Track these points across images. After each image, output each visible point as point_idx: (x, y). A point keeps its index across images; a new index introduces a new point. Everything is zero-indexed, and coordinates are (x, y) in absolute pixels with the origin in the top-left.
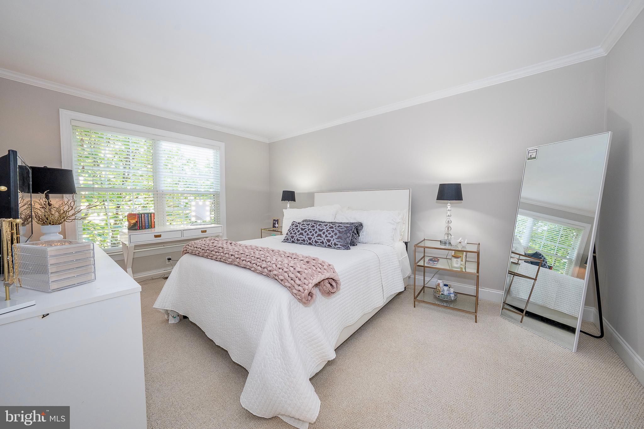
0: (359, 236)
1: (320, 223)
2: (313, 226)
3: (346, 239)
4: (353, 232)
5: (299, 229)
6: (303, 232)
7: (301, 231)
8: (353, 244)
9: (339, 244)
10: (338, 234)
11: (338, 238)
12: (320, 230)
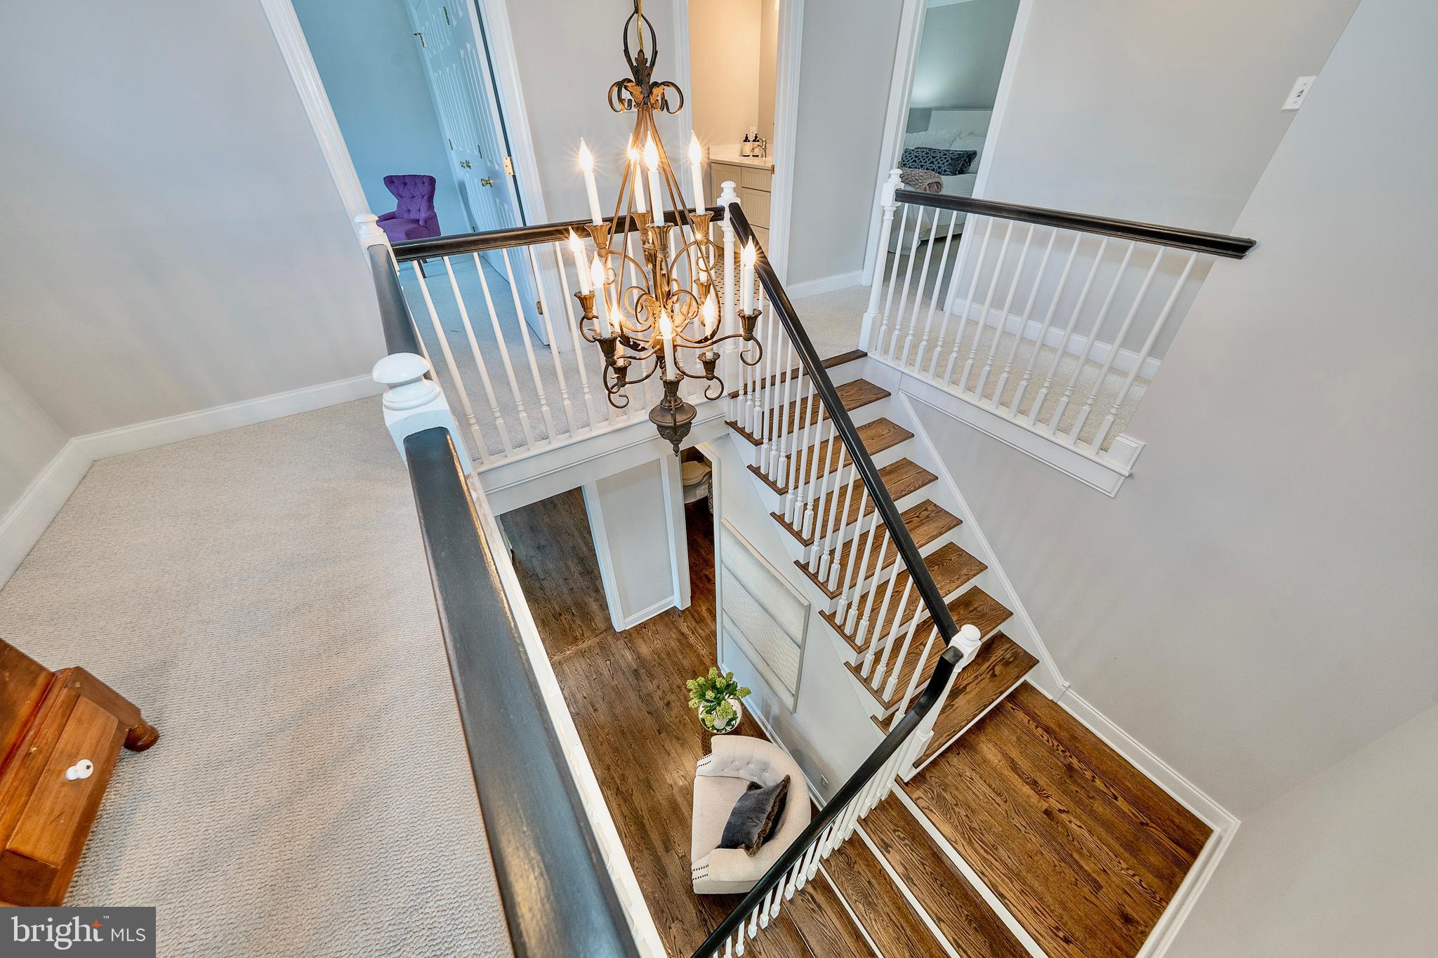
0: (970, 165)
1: (935, 151)
2: (928, 153)
3: (955, 166)
4: (965, 160)
5: (913, 156)
6: (916, 159)
7: (914, 159)
8: (961, 172)
9: (949, 170)
10: (950, 161)
11: (950, 164)
12: (934, 157)
